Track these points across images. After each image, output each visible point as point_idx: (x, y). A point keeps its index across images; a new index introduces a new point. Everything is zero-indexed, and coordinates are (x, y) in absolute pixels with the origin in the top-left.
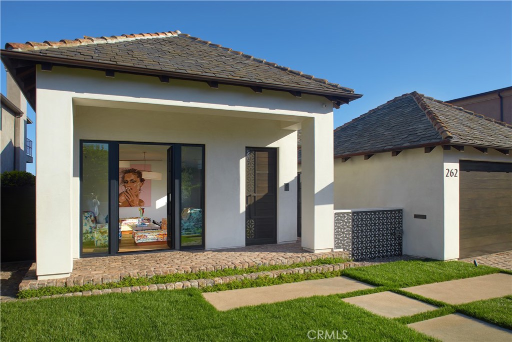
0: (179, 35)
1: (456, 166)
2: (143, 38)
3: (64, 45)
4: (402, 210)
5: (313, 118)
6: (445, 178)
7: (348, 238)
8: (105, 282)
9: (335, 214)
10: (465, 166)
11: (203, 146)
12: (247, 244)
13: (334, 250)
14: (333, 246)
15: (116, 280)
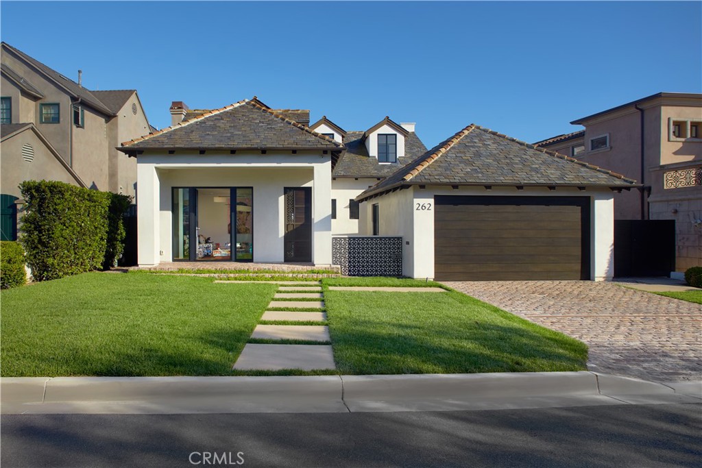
0: (246, 103)
1: (432, 201)
2: (211, 115)
3: (152, 136)
4: (401, 238)
5: (313, 167)
6: (415, 211)
7: (345, 258)
8: (170, 270)
9: (333, 238)
10: (439, 201)
11: (252, 188)
12: (285, 261)
13: (332, 266)
14: (331, 263)
15: (177, 270)
